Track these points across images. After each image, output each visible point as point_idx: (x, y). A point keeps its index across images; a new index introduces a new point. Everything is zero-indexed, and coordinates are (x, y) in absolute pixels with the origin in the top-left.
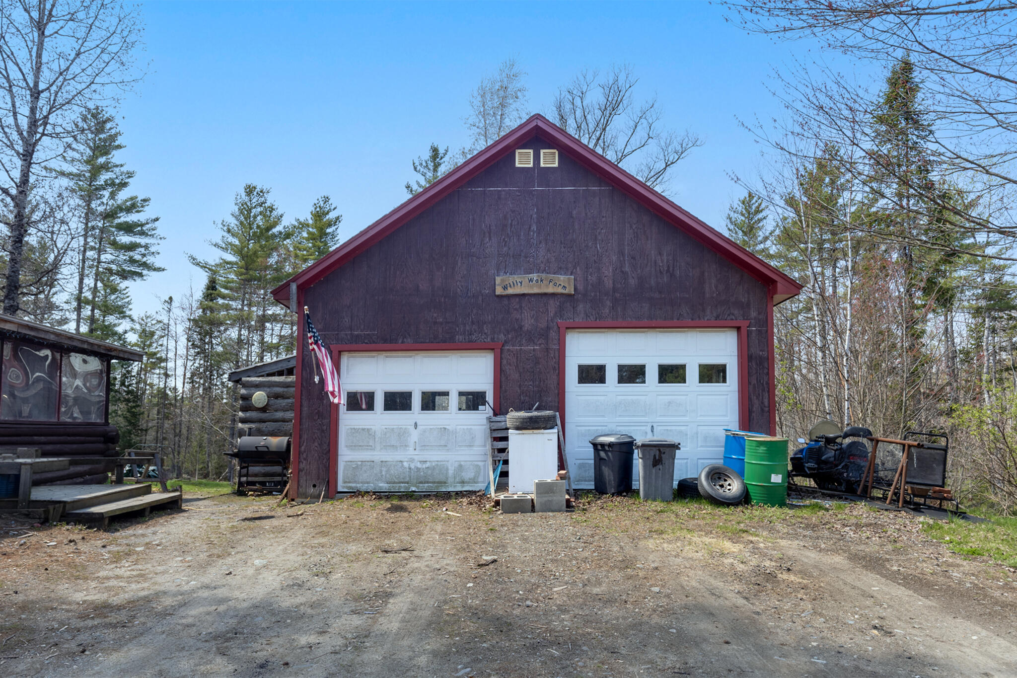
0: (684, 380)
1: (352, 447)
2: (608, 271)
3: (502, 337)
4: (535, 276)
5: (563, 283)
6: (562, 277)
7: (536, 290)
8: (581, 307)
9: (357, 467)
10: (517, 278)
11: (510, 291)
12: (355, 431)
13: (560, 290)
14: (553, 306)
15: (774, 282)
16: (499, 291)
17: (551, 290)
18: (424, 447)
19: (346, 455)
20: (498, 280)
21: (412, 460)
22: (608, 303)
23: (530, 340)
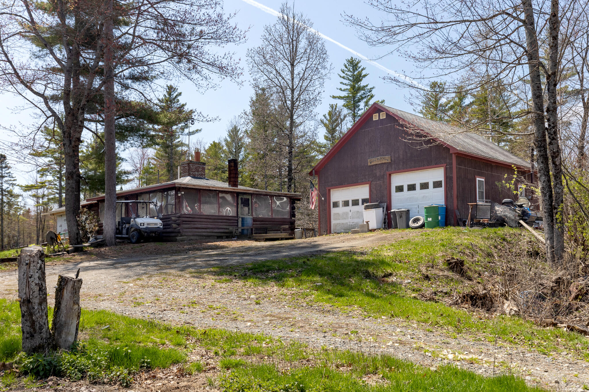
0: (428, 188)
1: (335, 219)
2: (401, 153)
3: (371, 180)
4: (379, 158)
5: (387, 159)
6: (387, 157)
7: (379, 163)
8: (393, 166)
9: (336, 225)
10: (374, 159)
11: (372, 164)
12: (335, 214)
13: (386, 161)
14: (385, 166)
15: (449, 149)
16: (369, 164)
17: (384, 162)
18: (353, 218)
19: (333, 222)
20: (369, 160)
21: (350, 222)
22: (402, 164)
23: (379, 180)
